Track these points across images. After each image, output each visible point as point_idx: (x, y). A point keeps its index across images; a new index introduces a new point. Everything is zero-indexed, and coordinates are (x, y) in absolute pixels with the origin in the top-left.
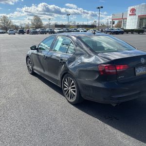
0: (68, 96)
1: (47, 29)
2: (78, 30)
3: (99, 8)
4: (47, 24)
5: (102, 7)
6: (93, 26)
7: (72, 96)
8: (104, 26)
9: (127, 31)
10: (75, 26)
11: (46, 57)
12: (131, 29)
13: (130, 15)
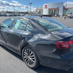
0: (28, 62)
1: (2, 14)
2: (20, 14)
3: (30, 4)
4: (2, 11)
5: (32, 3)
6: (27, 13)
7: (31, 63)
8: (32, 13)
9: (44, 16)
10: (18, 12)
11: (8, 33)
12: (45, 14)
13: (45, 8)
